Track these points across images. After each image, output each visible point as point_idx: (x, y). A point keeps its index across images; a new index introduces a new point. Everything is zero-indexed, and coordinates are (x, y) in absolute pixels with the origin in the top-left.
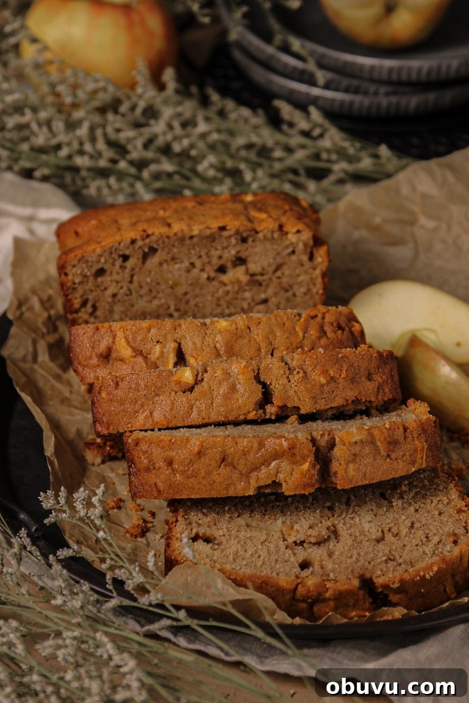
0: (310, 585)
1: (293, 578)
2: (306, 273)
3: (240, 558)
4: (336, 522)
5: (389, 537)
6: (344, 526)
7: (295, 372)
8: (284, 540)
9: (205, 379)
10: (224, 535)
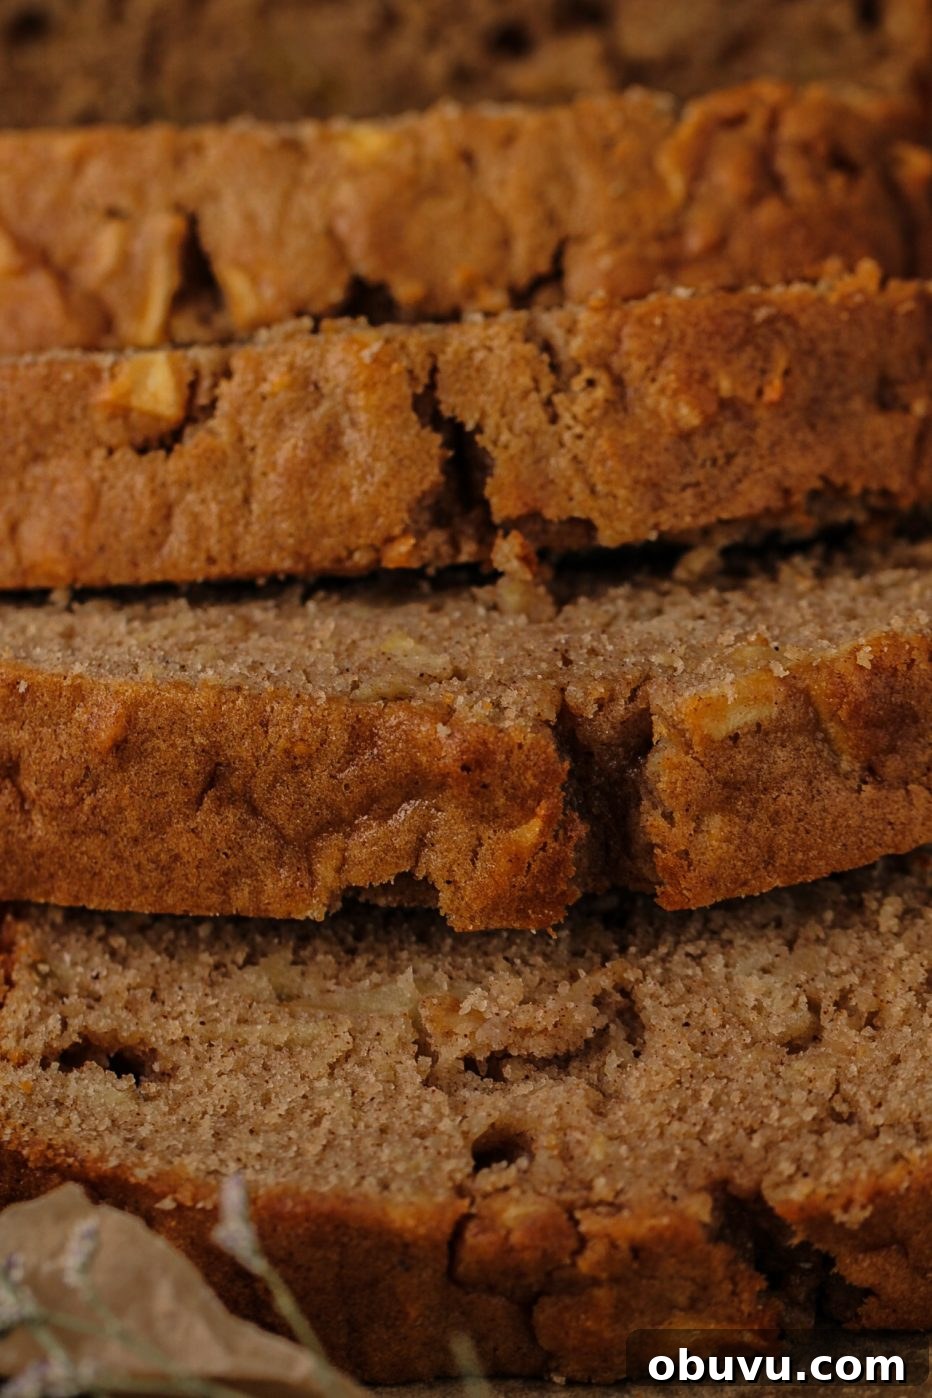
0: (510, 1223)
1: (442, 1196)
3: (244, 1128)
4: (631, 975)
5: (839, 1030)
6: (661, 991)
7: (577, 384)
8: (423, 1048)
9: (223, 406)
10: (186, 1039)
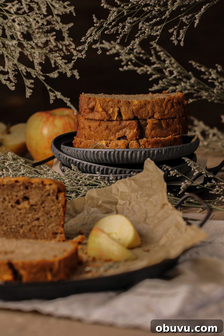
2: (55, 205)
